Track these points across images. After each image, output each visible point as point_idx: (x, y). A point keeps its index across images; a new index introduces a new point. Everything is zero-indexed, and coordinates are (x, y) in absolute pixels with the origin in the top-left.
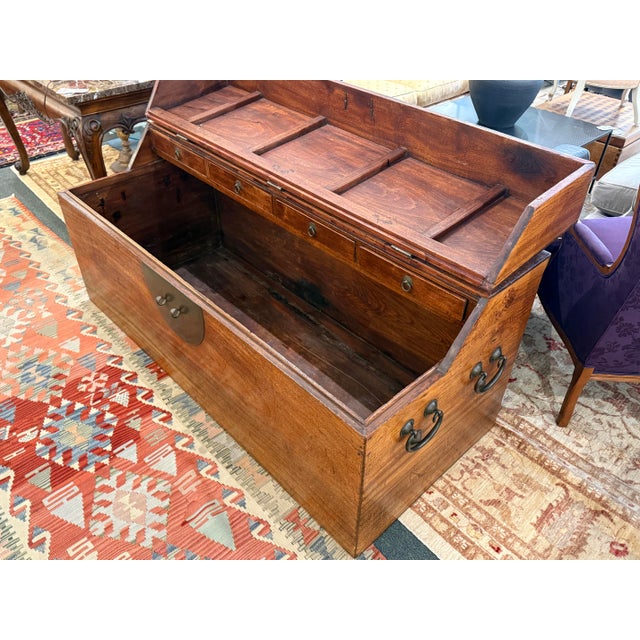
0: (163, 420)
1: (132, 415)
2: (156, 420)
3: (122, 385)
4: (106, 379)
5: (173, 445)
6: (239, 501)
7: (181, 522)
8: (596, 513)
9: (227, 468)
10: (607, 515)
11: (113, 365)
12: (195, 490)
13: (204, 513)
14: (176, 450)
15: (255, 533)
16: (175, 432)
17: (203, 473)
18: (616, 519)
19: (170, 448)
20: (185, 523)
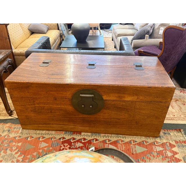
0: (96, 141)
1: (88, 146)
2: (94, 142)
3: (74, 142)
4: (67, 144)
5: (107, 143)
6: (135, 142)
7: (132, 155)
8: (176, 101)
9: (123, 138)
10: (178, 100)
11: (64, 140)
12: (125, 147)
13: (133, 149)
14: (109, 144)
15: (145, 144)
16: (103, 141)
17: (120, 143)
18: (179, 100)
19: (107, 145)
20: (133, 154)
